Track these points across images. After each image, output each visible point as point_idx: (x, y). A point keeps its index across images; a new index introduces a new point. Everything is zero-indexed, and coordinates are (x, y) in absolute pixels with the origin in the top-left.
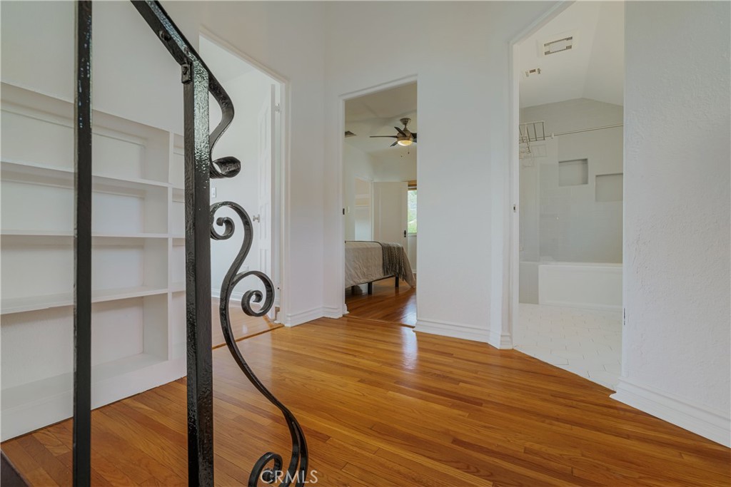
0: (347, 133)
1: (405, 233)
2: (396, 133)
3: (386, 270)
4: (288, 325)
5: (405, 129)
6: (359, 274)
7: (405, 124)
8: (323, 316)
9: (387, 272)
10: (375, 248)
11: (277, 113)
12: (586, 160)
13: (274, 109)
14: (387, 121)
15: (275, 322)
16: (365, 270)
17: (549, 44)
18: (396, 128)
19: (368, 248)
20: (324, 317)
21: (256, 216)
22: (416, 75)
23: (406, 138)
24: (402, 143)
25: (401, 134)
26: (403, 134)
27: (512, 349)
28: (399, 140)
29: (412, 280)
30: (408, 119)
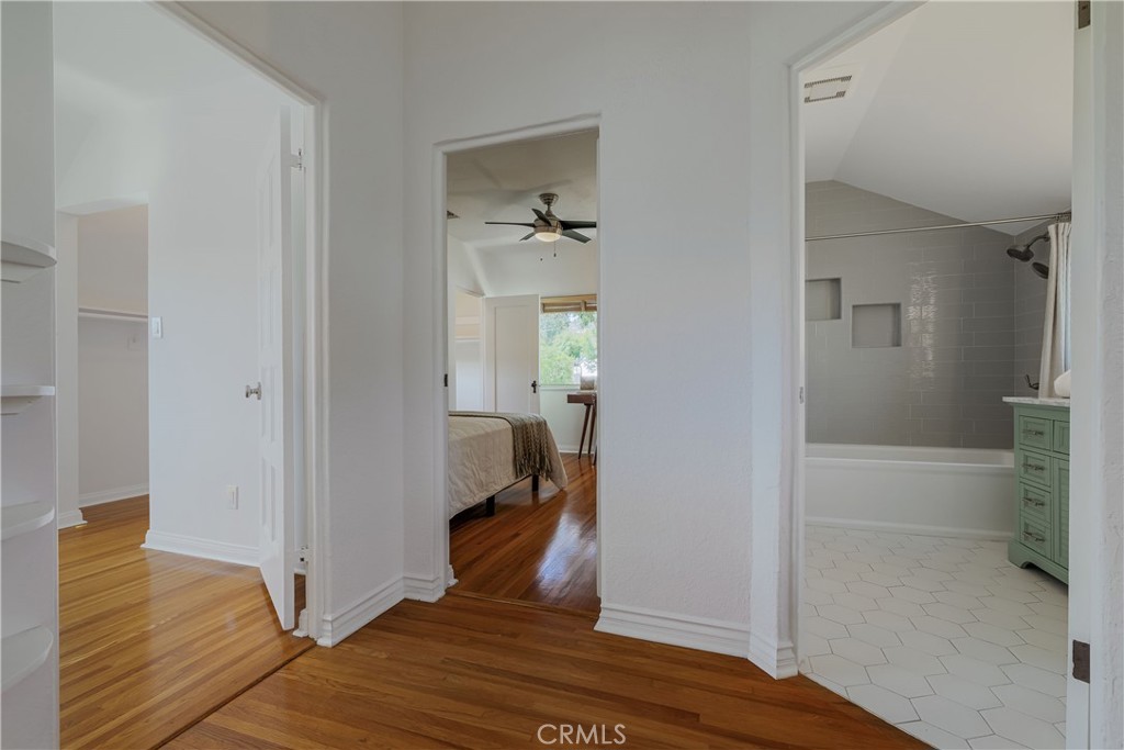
0: (450, 214)
1: (534, 385)
2: (533, 218)
3: (519, 470)
4: (326, 641)
5: (549, 213)
6: (473, 487)
7: (549, 204)
8: (402, 599)
9: (521, 471)
10: (500, 431)
11: (294, 170)
12: (836, 282)
13: (290, 161)
14: (517, 196)
15: (296, 633)
16: (483, 476)
17: (811, 85)
18: (535, 210)
19: (487, 434)
20: (406, 600)
21: (254, 387)
22: (598, 115)
23: (550, 228)
24: (543, 237)
25: (541, 222)
26: (544, 221)
27: (800, 675)
28: (536, 232)
29: (561, 478)
30: (553, 195)
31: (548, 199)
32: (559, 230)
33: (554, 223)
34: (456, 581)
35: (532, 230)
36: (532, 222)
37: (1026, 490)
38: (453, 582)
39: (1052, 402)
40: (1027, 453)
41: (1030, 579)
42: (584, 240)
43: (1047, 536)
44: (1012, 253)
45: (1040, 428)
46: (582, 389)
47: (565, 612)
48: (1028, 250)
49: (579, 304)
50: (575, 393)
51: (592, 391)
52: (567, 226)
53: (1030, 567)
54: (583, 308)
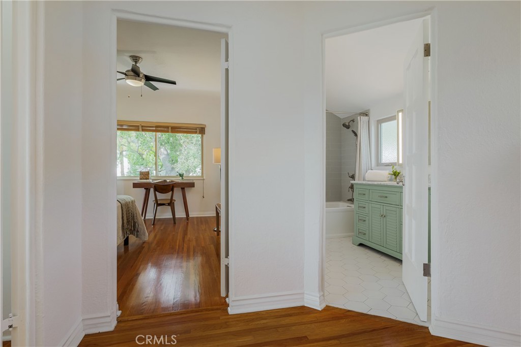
5: (137, 68)
7: (136, 63)
8: (84, 335)
23: (137, 78)
24: (131, 83)
25: (132, 73)
26: (135, 73)
27: (327, 306)
28: (128, 79)
29: (144, 235)
30: (139, 57)
31: (136, 59)
32: (144, 80)
33: (141, 75)
34: (120, 311)
35: (124, 76)
36: (124, 72)
37: (359, 216)
38: (119, 313)
39: (364, 182)
40: (359, 202)
41: (361, 249)
42: (155, 89)
43: (367, 233)
44: (344, 125)
45: (364, 193)
46: (141, 179)
47: (192, 312)
48: (349, 125)
49: (138, 126)
50: (136, 182)
51: (148, 181)
52: (148, 79)
53: (361, 245)
54: (140, 129)
